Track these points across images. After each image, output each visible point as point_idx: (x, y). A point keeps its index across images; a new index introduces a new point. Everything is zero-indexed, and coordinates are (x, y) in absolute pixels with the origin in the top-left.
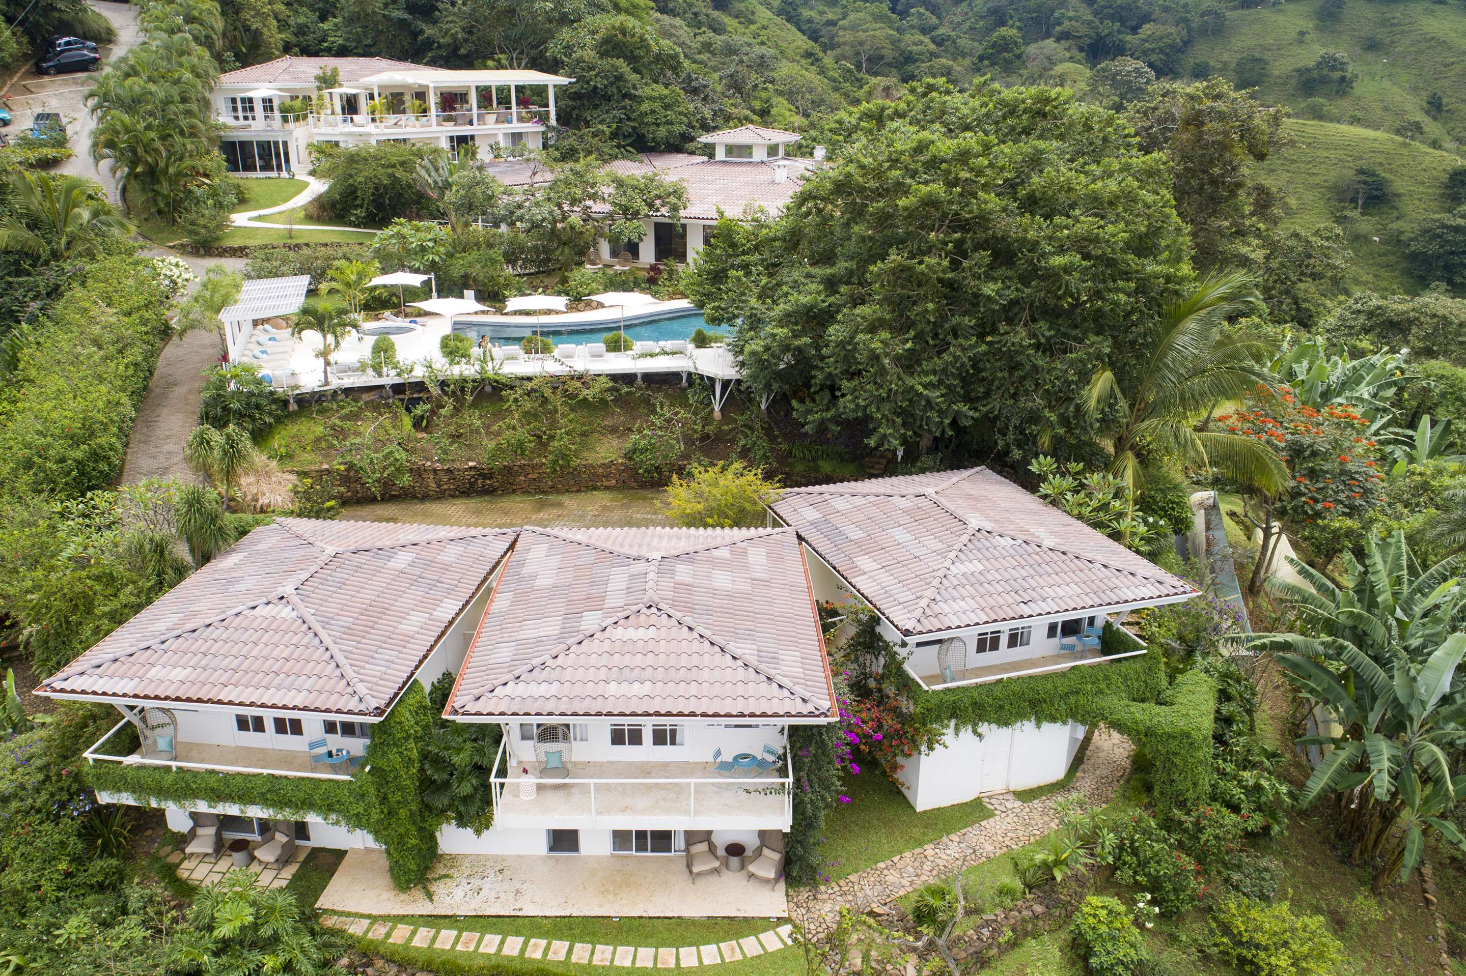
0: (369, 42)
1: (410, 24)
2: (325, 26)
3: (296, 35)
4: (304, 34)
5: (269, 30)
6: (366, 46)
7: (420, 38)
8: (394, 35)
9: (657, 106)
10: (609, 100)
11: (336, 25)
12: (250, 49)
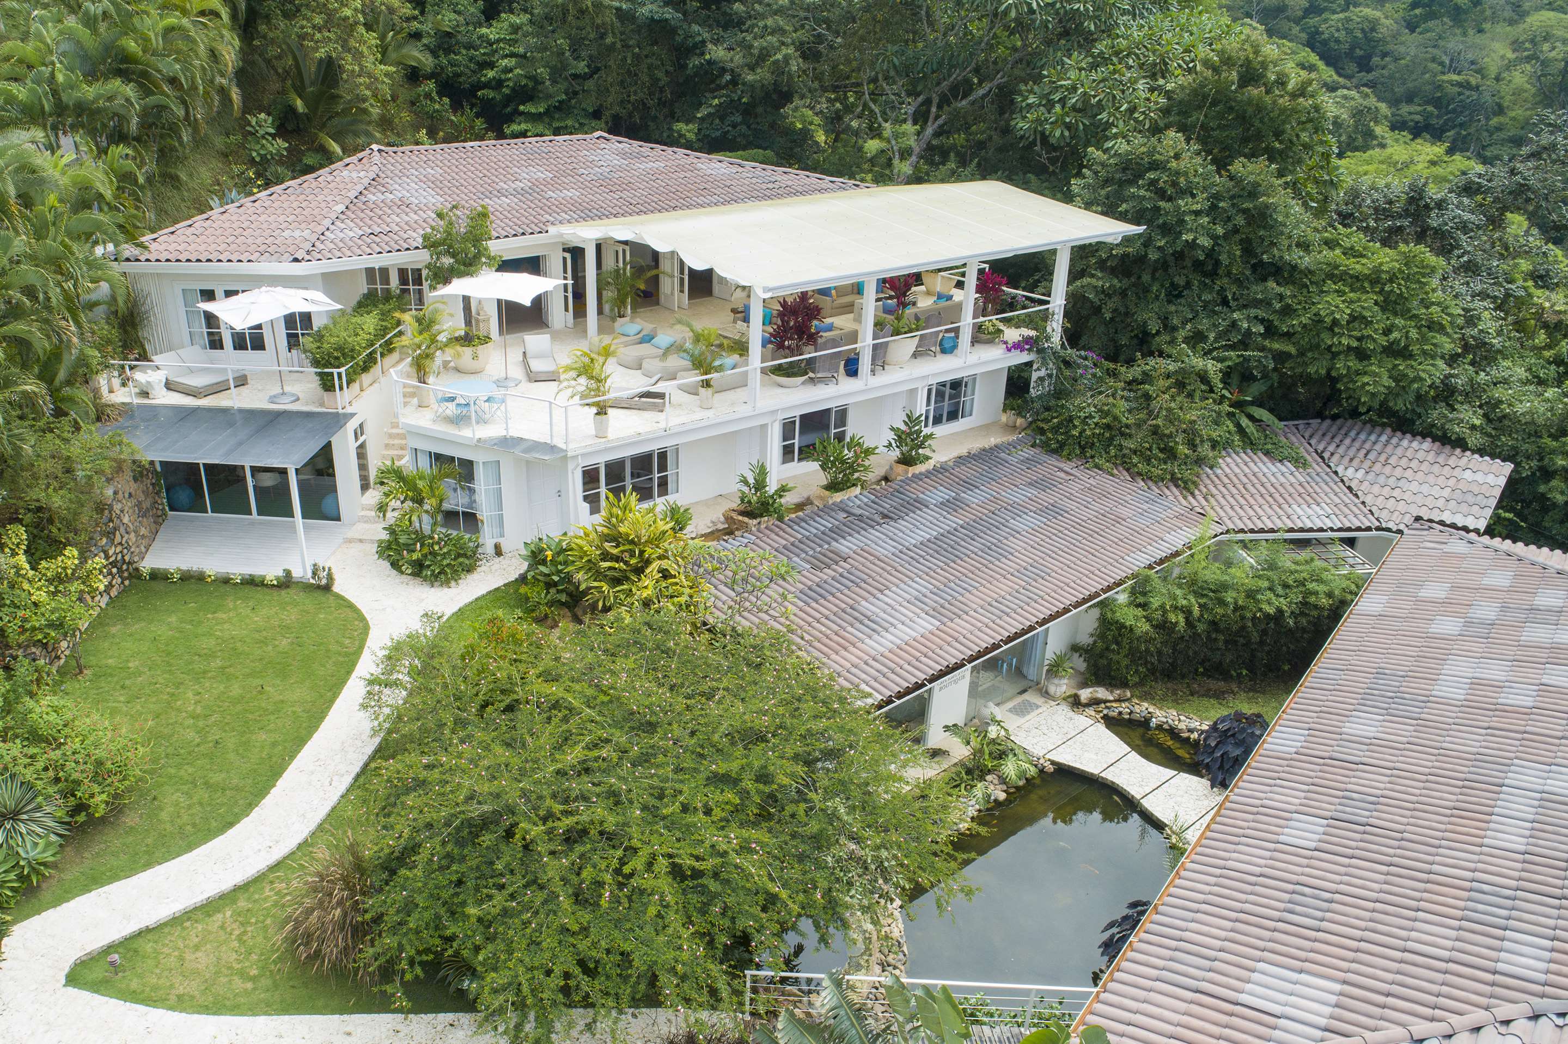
0: (581, 67)
1: (673, 31)
2: (491, 32)
3: (434, 53)
4: (448, 51)
5: (358, 56)
6: (575, 76)
7: (695, 61)
8: (637, 57)
9: (1368, 302)
10: (1213, 274)
11: (515, 29)
12: (313, 103)
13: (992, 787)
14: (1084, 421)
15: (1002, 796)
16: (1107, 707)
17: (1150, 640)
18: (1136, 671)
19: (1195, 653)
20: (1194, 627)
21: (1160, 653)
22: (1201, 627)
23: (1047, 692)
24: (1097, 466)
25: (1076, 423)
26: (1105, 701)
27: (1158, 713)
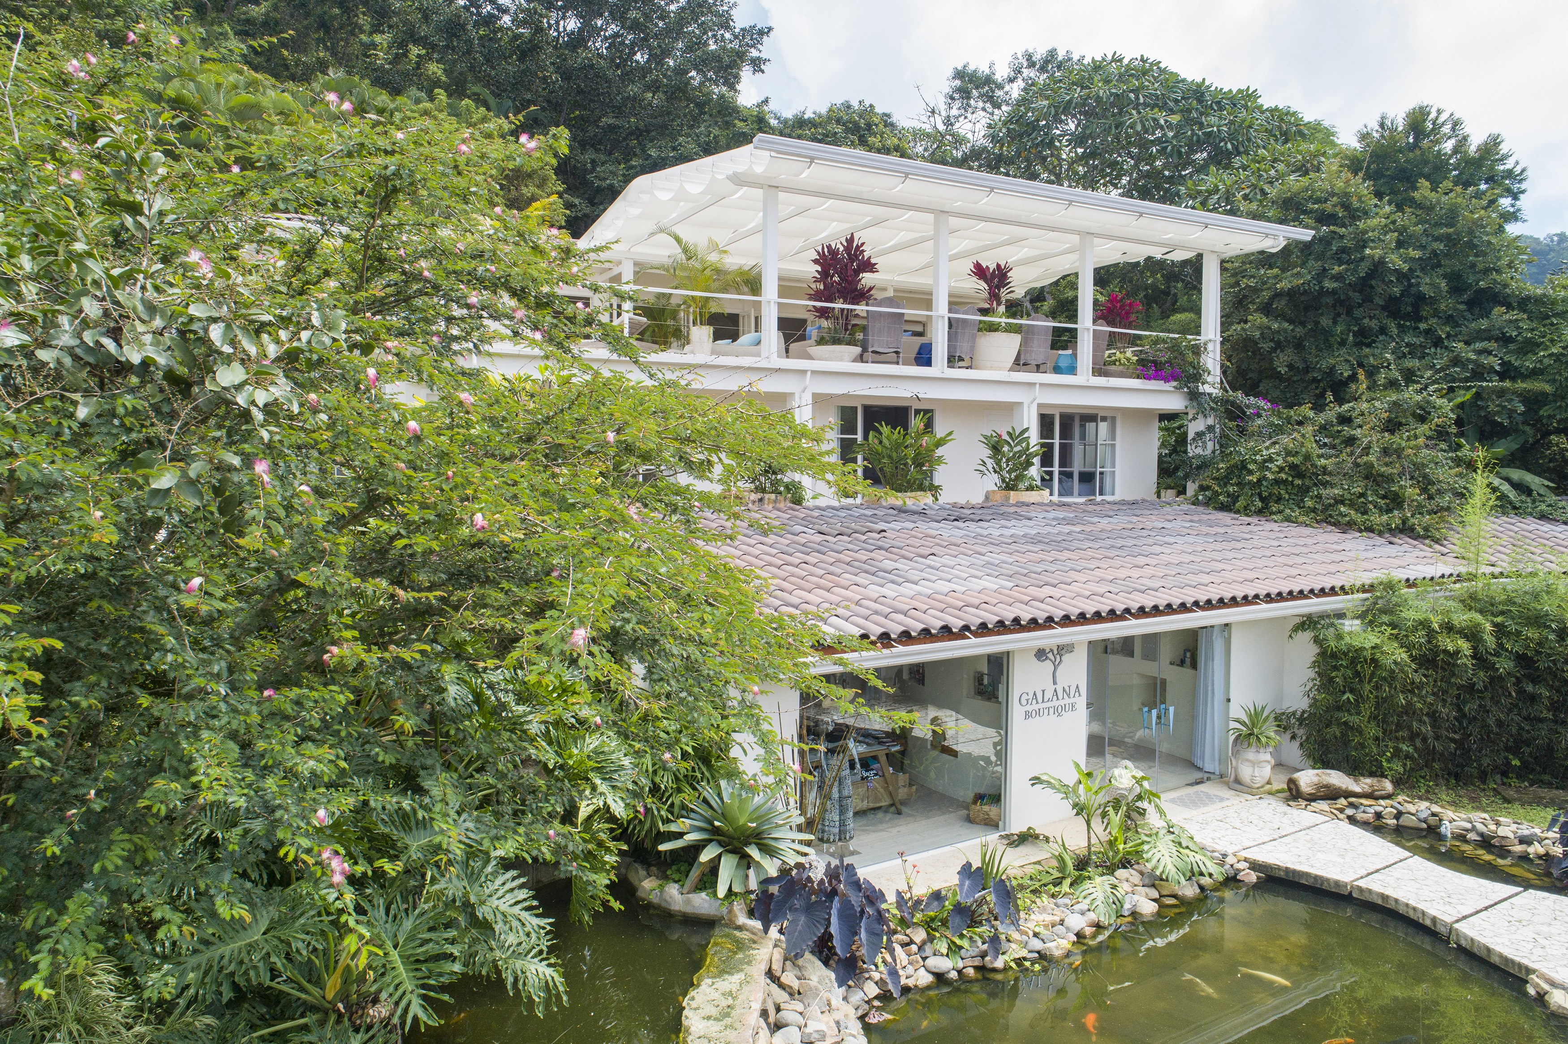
13: (1126, 887)
14: (1263, 466)
15: (1148, 908)
16: (1351, 805)
17: (1412, 688)
18: (1397, 753)
19: (1500, 723)
20: (1492, 667)
21: (1433, 716)
22: (1504, 665)
23: (1238, 781)
24: (1288, 519)
25: (1251, 467)
26: (1348, 794)
27: (1449, 814)
